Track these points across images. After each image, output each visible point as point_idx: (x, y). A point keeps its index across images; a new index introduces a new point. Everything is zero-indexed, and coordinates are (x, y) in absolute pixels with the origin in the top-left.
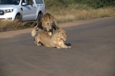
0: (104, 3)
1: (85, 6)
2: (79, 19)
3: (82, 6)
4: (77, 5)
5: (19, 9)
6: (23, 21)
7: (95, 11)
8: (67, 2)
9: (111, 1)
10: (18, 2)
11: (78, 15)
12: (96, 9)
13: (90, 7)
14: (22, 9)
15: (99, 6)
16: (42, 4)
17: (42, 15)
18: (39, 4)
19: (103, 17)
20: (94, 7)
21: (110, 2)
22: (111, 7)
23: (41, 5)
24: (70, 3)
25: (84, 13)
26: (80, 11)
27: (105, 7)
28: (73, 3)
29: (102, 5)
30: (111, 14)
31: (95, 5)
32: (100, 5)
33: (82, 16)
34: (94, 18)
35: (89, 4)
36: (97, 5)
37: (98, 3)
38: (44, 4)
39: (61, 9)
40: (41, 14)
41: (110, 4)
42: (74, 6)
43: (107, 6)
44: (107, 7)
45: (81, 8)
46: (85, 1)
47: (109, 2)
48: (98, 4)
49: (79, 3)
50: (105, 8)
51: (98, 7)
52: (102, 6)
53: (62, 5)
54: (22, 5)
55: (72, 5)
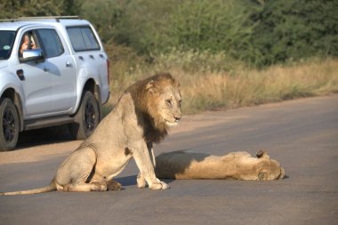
0: (290, 44)
1: (219, 57)
2: (199, 108)
3: (208, 58)
4: (190, 56)
5: (12, 74)
6: (27, 118)
7: (255, 76)
8: (153, 44)
9: (316, 39)
10: (7, 48)
11: (193, 94)
12: (260, 67)
13: (239, 61)
14: (20, 72)
15: (272, 56)
16: (95, 54)
17: (96, 94)
18: (85, 55)
19: (287, 97)
20: (253, 60)
21: (312, 40)
22: (316, 59)
23: (92, 57)
24: (160, 48)
25: (215, 85)
26: (202, 79)
27: (294, 60)
28: (174, 49)
29: (284, 53)
30: (318, 87)
31: (257, 52)
32: (276, 52)
33: (210, 96)
34: (256, 104)
35: (235, 52)
36: (264, 54)
37: (269, 46)
38: (102, 52)
39: (130, 72)
40: (93, 92)
41: (312, 48)
42: (179, 61)
43: (300, 57)
44: (302, 60)
45: (206, 67)
46: (218, 41)
47: (308, 40)
48: (266, 50)
49: (198, 49)
50: (295, 63)
51: (267, 63)
52: (282, 56)
53: (134, 58)
54: (22, 61)
55: (172, 56)
